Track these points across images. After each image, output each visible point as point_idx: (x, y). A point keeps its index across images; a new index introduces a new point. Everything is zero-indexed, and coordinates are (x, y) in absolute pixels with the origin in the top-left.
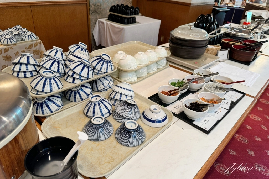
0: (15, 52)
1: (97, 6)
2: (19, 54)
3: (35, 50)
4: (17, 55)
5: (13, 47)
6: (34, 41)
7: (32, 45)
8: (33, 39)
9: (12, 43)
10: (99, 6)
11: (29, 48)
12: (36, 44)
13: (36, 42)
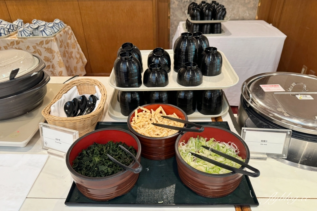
0: (26, 46)
1: (184, 2)
2: (30, 49)
3: (47, 47)
4: (28, 50)
5: (24, 41)
6: (45, 38)
7: (43, 41)
8: (44, 36)
9: (23, 36)
10: (187, 3)
11: (40, 44)
12: (47, 42)
13: (47, 39)
